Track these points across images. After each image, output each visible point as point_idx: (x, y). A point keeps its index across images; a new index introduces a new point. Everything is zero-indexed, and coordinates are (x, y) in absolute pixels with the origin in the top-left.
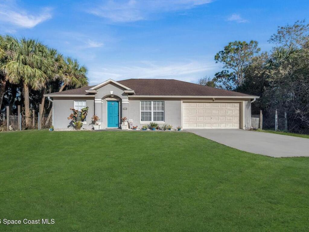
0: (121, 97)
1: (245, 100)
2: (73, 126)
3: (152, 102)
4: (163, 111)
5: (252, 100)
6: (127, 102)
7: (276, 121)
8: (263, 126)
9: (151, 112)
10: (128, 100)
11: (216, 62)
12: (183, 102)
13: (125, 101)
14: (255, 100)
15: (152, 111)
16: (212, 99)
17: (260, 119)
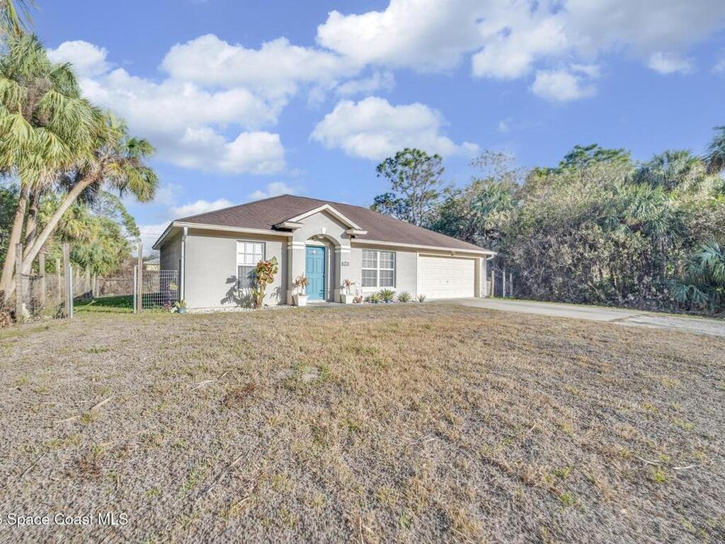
0: (340, 240)
1: (482, 255)
2: (235, 300)
3: (379, 253)
4: (393, 269)
5: (488, 256)
6: (349, 251)
7: (504, 284)
8: (494, 293)
9: (376, 271)
10: (349, 247)
11: (378, 176)
12: (420, 255)
13: (345, 248)
14: (492, 257)
15: (378, 269)
16: (450, 252)
17: (491, 284)
